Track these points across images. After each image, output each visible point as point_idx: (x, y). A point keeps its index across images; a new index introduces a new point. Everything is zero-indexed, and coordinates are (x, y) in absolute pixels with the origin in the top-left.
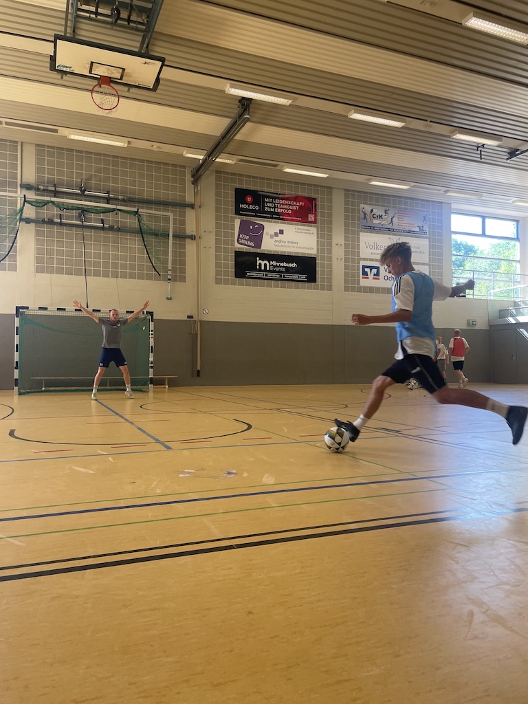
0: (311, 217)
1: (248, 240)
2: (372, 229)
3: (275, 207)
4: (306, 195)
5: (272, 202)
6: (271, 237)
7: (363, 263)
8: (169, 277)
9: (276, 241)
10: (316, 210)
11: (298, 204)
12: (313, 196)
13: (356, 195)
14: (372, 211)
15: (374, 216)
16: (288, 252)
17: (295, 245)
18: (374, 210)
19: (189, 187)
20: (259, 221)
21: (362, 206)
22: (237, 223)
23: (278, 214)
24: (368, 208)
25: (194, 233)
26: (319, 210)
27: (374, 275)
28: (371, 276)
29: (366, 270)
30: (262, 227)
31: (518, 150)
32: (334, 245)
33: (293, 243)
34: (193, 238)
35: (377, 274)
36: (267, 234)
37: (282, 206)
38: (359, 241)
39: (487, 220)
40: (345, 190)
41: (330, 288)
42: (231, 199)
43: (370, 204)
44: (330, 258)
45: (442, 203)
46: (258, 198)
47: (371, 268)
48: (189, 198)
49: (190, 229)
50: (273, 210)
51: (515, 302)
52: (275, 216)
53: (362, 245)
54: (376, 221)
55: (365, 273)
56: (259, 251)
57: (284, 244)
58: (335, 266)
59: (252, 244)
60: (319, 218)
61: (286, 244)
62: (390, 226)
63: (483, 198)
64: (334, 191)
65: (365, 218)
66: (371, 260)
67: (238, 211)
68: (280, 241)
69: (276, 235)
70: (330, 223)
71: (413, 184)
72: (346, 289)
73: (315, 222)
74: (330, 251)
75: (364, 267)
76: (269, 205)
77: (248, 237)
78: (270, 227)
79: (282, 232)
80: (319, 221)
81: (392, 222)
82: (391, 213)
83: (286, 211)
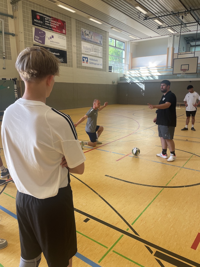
0: (64, 31)
1: (39, 39)
2: (85, 40)
3: (49, 24)
4: (61, 19)
5: (48, 21)
6: (49, 39)
7: (83, 56)
8: (4, 57)
9: (51, 41)
10: (65, 28)
11: (58, 23)
12: (64, 20)
13: (81, 23)
15: (86, 34)
16: (56, 48)
17: (58, 44)
18: (86, 31)
20: (43, 30)
21: (82, 29)
22: (34, 29)
23: (51, 27)
26: (67, 28)
28: (85, 62)
31: (148, 17)
32: (73, 46)
34: (13, 35)
36: (47, 37)
37: (52, 23)
38: (81, 45)
40: (76, 20)
41: (72, 66)
42: (30, 16)
43: (85, 28)
44: (72, 52)
46: (42, 19)
47: (85, 58)
48: (10, 12)
53: (82, 47)
54: (87, 37)
56: (44, 45)
57: (54, 43)
58: (72, 57)
59: (41, 42)
60: (67, 32)
62: (91, 40)
64: (72, 19)
65: (83, 35)
66: (85, 54)
67: (34, 23)
69: (51, 38)
70: (71, 35)
73: (65, 34)
74: (71, 48)
75: (83, 57)
77: (39, 38)
78: (48, 34)
79: (53, 37)
80: (67, 33)
81: (91, 38)
82: (91, 33)
83: (54, 26)
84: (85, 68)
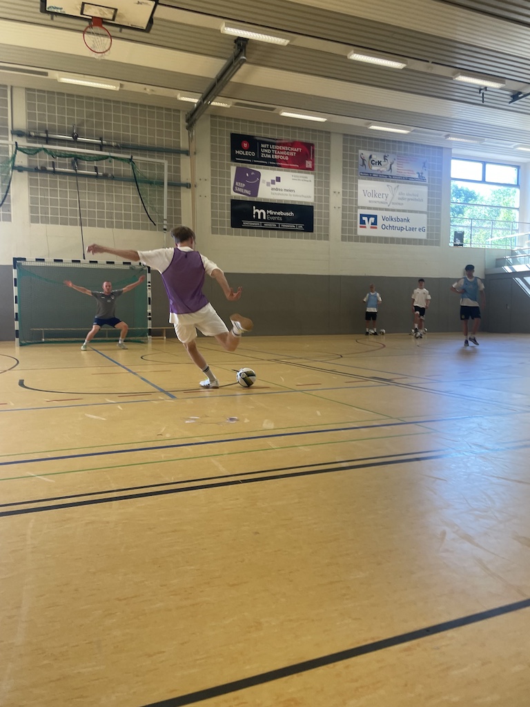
0: (309, 164)
1: (244, 188)
2: (371, 176)
3: (271, 154)
4: (304, 140)
5: (269, 148)
6: (268, 184)
7: (360, 212)
8: (165, 227)
9: (272, 189)
10: (313, 157)
11: (295, 150)
12: (311, 141)
13: (355, 141)
14: (371, 157)
15: (373, 162)
16: (285, 201)
17: (292, 193)
18: (373, 156)
19: (184, 133)
20: (255, 168)
21: (361, 151)
22: (233, 170)
23: (275, 160)
24: (366, 154)
25: (189, 181)
26: (317, 156)
27: (372, 224)
28: (368, 225)
29: (364, 218)
30: (258, 175)
31: (520, 93)
32: (331, 193)
33: (290, 191)
34: (188, 186)
35: (375, 223)
36: (264, 181)
37: (279, 152)
38: (357, 189)
39: (488, 166)
40: (345, 135)
41: (327, 237)
42: (227, 145)
43: (369, 150)
44: (327, 207)
45: (442, 148)
46: (255, 143)
47: (369, 216)
48: (184, 145)
49: (185, 177)
50: (269, 156)
51: (512, 251)
52: (272, 163)
53: (360, 192)
54: (375, 168)
55: (362, 222)
56: (255, 199)
57: (281, 192)
58: (333, 216)
59: (248, 192)
60: (316, 164)
61: (284, 192)
62: (389, 173)
63: (484, 143)
64: (333, 137)
65: (364, 164)
66: (369, 208)
67: (234, 158)
68: (277, 189)
69: (273, 182)
70: (328, 169)
71: (413, 128)
72: (343, 239)
73: (312, 169)
74: (327, 200)
75: (362, 216)
76: (266, 151)
77: (244, 185)
78: (267, 174)
79: (278, 179)
80: (316, 168)
81: (391, 168)
82: (390, 159)
83: (283, 158)
84: (368, 239)
